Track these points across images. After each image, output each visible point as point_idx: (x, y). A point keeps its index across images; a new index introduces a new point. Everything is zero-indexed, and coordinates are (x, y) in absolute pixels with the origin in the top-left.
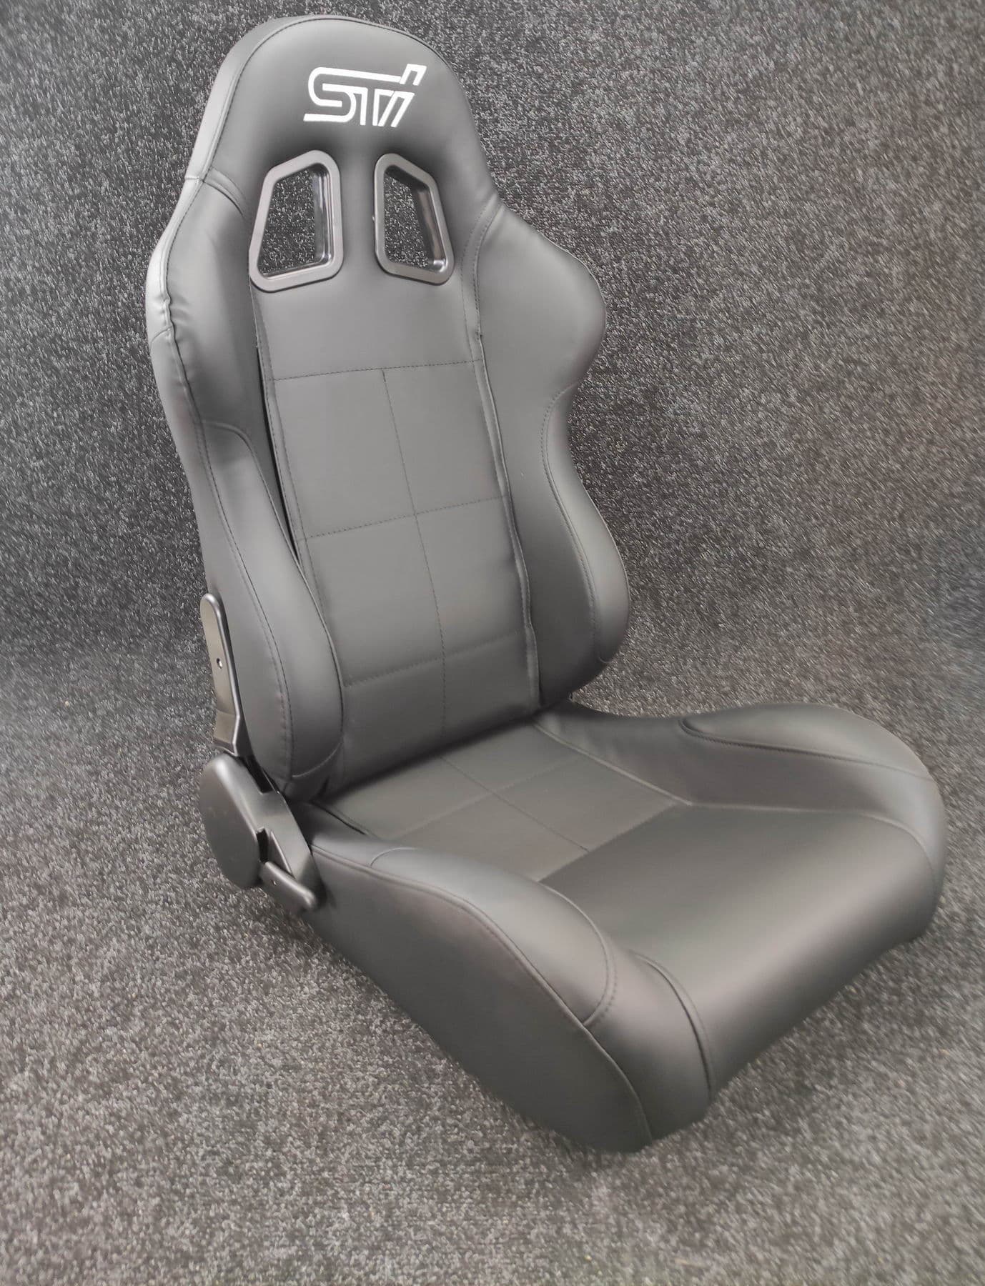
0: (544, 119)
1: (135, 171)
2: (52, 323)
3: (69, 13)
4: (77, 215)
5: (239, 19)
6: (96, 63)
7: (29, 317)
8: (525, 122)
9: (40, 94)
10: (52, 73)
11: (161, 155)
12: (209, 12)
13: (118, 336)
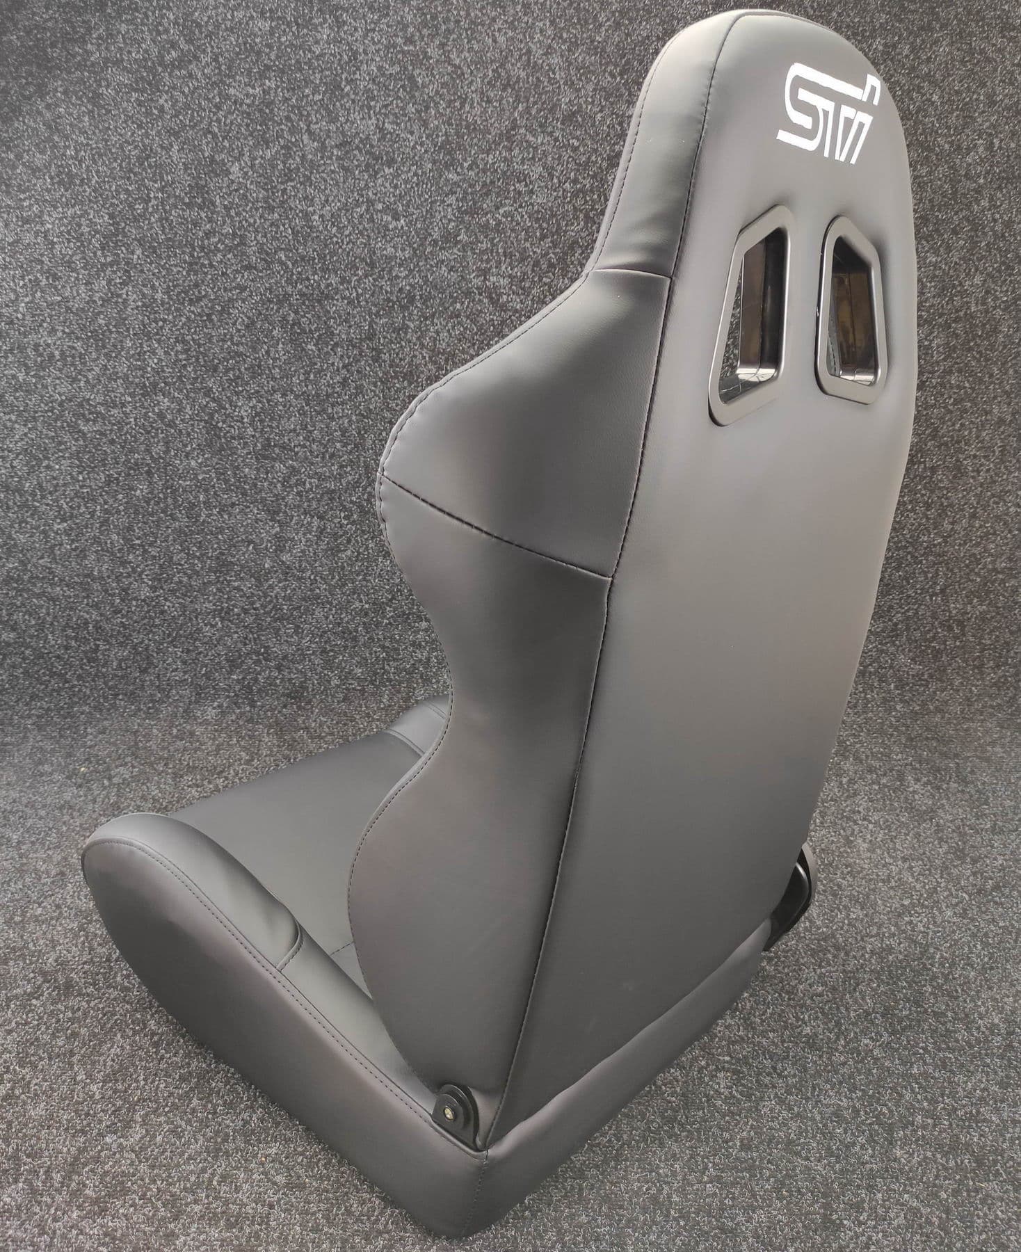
0: (580, 190)
1: (168, 240)
2: (80, 387)
3: (107, 87)
4: (109, 283)
5: (276, 92)
6: (132, 135)
7: (57, 382)
8: (561, 193)
9: (75, 165)
10: (87, 144)
11: (195, 224)
12: (246, 85)
13: (146, 400)
